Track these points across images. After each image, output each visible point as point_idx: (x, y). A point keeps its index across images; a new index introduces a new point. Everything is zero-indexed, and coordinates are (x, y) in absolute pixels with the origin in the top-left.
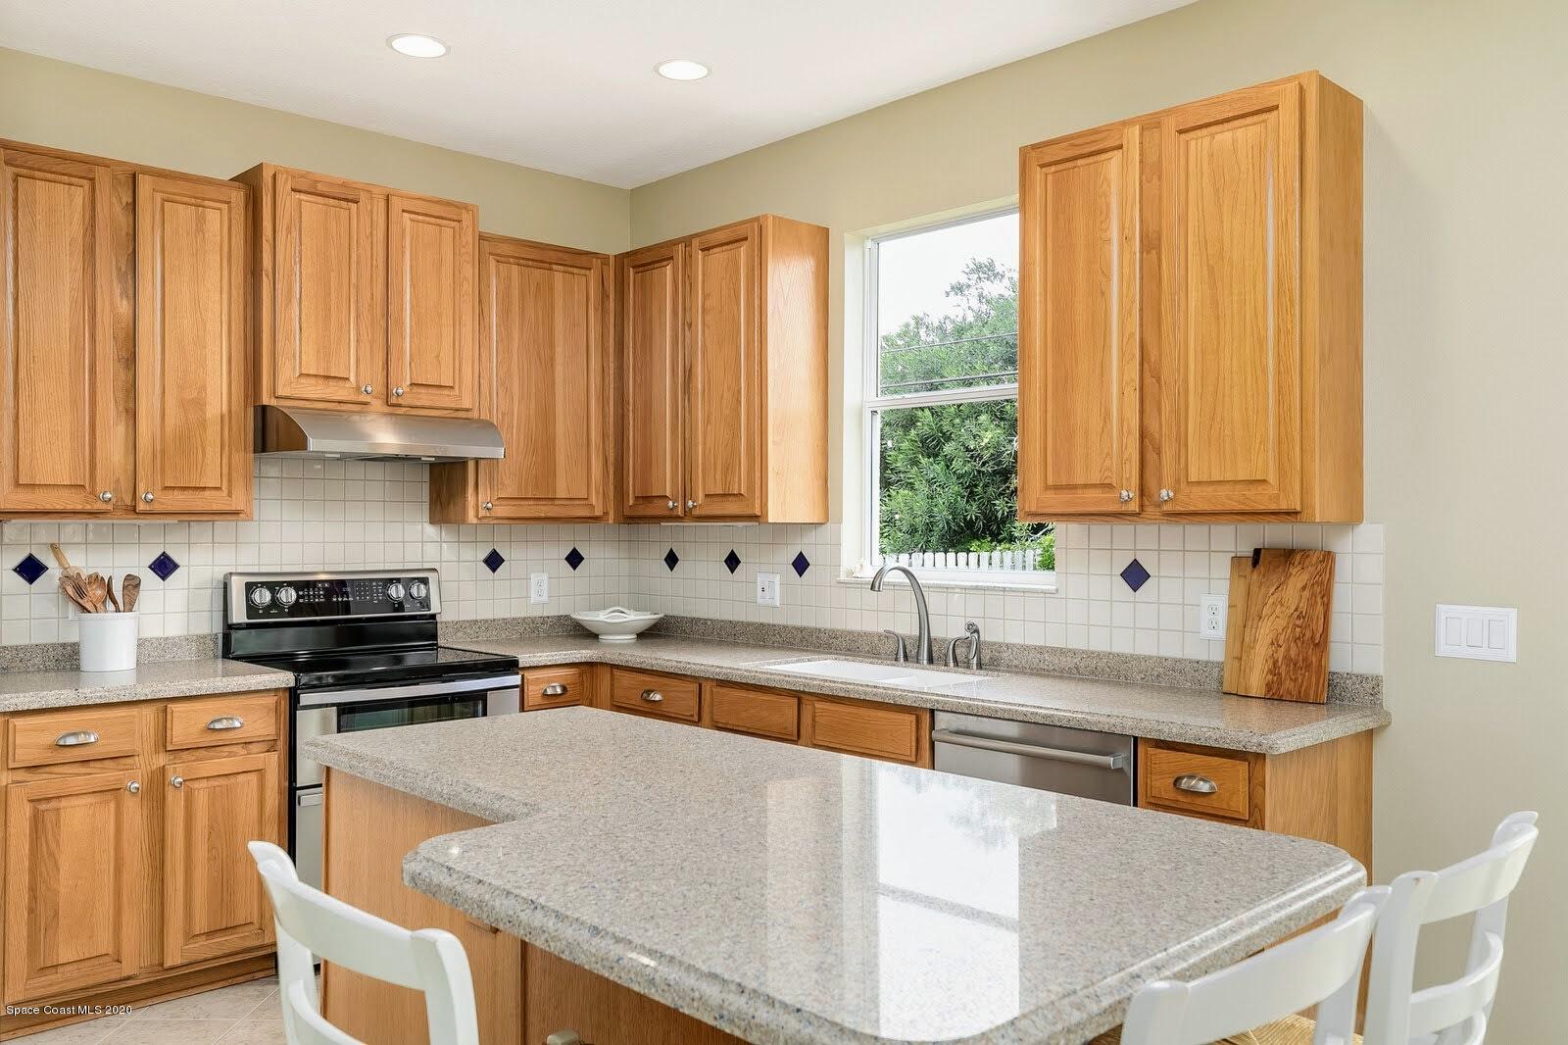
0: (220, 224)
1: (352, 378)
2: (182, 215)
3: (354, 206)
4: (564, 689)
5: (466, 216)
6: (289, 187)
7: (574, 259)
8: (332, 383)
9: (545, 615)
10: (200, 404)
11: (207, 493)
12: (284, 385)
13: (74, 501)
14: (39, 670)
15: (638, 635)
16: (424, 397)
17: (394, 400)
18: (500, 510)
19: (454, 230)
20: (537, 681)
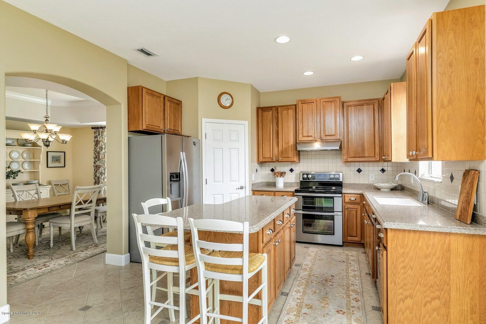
0: (291, 112)
1: (313, 136)
2: (285, 112)
3: (313, 103)
4: (356, 199)
5: (338, 100)
6: (300, 103)
8: (309, 137)
10: (288, 143)
11: (290, 158)
12: (300, 138)
13: (270, 160)
14: (272, 185)
15: (391, 189)
16: (328, 138)
17: (322, 139)
18: (350, 159)
19: (335, 103)
20: (348, 197)
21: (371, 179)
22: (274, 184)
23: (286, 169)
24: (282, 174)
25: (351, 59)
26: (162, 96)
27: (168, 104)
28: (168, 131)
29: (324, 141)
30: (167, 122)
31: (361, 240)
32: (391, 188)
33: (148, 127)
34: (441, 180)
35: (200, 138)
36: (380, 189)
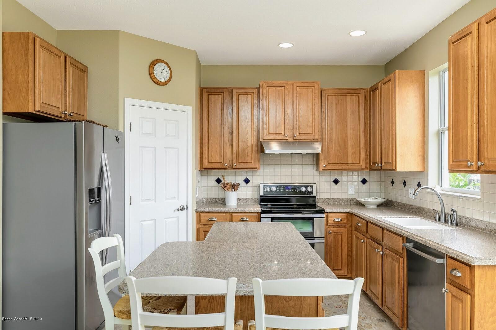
0: (252, 98)
1: (283, 133)
2: (243, 97)
3: (283, 88)
4: (341, 220)
5: (316, 86)
6: (266, 86)
7: (353, 91)
8: (278, 135)
9: (354, 198)
10: (247, 142)
11: (249, 163)
12: (265, 136)
13: (219, 166)
14: (220, 204)
16: (303, 137)
17: (294, 138)
18: (329, 167)
19: (312, 89)
20: (332, 217)
21: (349, 193)
22: (223, 202)
23: (238, 179)
24: (234, 187)
25: (351, 34)
26: (63, 56)
27: (70, 69)
28: (72, 116)
29: (297, 140)
30: (70, 100)
31: (347, 273)
32: (378, 204)
33: (43, 107)
34: (480, 197)
35: (121, 130)
36: (364, 205)
